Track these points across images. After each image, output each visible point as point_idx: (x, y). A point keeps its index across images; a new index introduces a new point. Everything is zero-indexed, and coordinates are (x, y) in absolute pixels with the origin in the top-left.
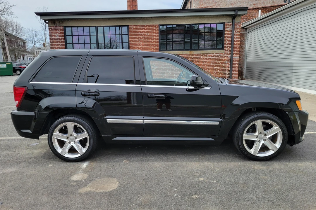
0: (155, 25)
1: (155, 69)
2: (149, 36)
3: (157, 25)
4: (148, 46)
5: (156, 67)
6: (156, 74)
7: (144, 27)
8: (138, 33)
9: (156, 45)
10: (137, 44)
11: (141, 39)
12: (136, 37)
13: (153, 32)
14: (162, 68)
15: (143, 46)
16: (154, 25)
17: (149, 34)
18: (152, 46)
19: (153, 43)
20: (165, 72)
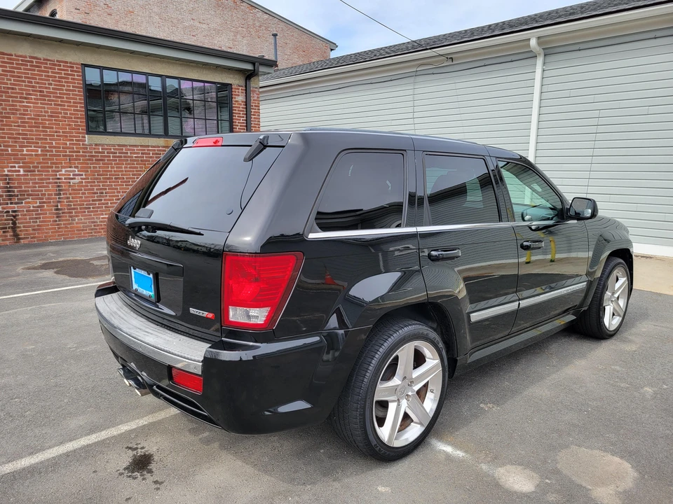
0: (71, 63)
1: (76, 181)
2: (53, 89)
3: (77, 64)
4: (52, 116)
5: (82, 175)
6: (83, 194)
7: (37, 63)
8: (19, 77)
9: (78, 118)
10: (17, 110)
11: (30, 94)
12: (13, 89)
13: (67, 82)
14: (97, 179)
15: (39, 116)
16: (66, 62)
17: (55, 85)
18: (65, 117)
19: (67, 110)
20: (106, 189)
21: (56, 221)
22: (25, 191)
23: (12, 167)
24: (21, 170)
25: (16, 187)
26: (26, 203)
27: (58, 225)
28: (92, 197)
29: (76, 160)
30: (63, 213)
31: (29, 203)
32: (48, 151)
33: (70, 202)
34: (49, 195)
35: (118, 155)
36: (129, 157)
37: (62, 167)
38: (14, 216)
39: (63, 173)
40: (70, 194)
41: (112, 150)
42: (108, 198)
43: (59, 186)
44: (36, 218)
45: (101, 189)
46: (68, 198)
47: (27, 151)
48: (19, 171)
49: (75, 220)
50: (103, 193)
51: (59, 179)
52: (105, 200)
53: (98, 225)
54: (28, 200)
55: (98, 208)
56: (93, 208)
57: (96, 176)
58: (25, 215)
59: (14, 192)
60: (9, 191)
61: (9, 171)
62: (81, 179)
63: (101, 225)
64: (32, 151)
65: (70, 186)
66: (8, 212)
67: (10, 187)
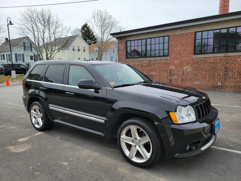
0: (191, 33)
1: (189, 70)
2: (185, 42)
3: (193, 32)
4: (184, 51)
5: (191, 68)
6: (190, 74)
7: (181, 35)
8: (176, 41)
9: (191, 50)
10: (175, 50)
11: (178, 45)
12: (174, 44)
13: (190, 39)
14: (195, 70)
15: (180, 51)
16: (190, 33)
17: (186, 41)
18: (187, 50)
19: (188, 48)
20: (198, 73)
21: (181, 83)
22: (174, 73)
23: (172, 66)
24: (174, 67)
25: (172, 72)
26: (174, 77)
27: (182, 84)
28: (193, 76)
29: (189, 64)
30: (184, 80)
31: (175, 77)
32: (181, 61)
33: (186, 77)
34: (180, 74)
35: (204, 61)
36: (208, 62)
37: (185, 66)
38: (171, 80)
39: (185, 68)
40: (186, 74)
41: (202, 60)
42: (198, 76)
43: (183, 72)
44: (176, 81)
45: (196, 73)
46: (186, 76)
47: (176, 62)
48: (173, 68)
49: (187, 83)
50: (197, 75)
51: (183, 70)
52: (197, 77)
53: (194, 85)
54: (175, 76)
55: (195, 79)
56: (193, 79)
57: (195, 69)
58: (174, 80)
59: (171, 73)
60: (170, 73)
61: (171, 68)
62: (190, 70)
63: (195, 85)
64: (177, 62)
65: (186, 72)
66: (170, 79)
67: (171, 72)
